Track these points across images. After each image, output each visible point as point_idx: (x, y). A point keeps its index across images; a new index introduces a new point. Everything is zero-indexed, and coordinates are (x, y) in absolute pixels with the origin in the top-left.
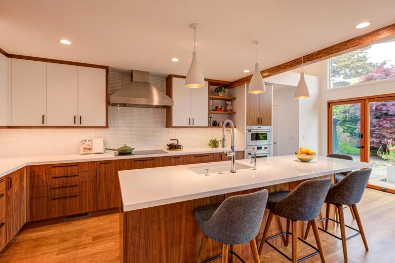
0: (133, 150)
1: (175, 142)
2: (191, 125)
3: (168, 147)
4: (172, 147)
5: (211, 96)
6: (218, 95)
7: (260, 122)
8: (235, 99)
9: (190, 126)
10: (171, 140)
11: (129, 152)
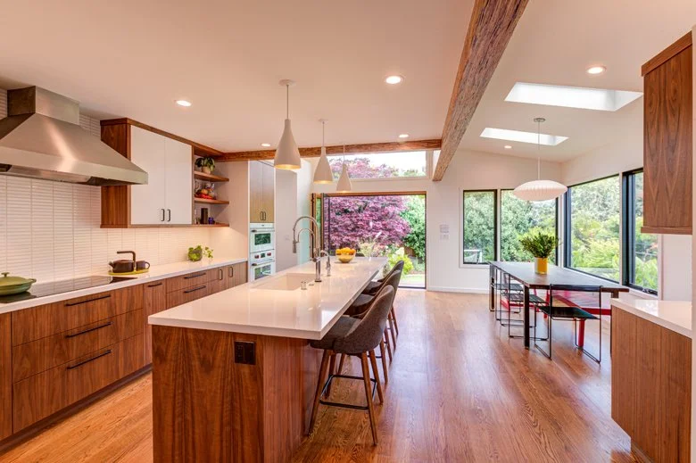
0: (33, 284)
1: (129, 257)
2: (166, 222)
3: (112, 268)
4: (120, 268)
5: (196, 173)
6: (203, 171)
7: (263, 218)
8: (228, 180)
9: (163, 223)
10: (118, 253)
11: (23, 289)
